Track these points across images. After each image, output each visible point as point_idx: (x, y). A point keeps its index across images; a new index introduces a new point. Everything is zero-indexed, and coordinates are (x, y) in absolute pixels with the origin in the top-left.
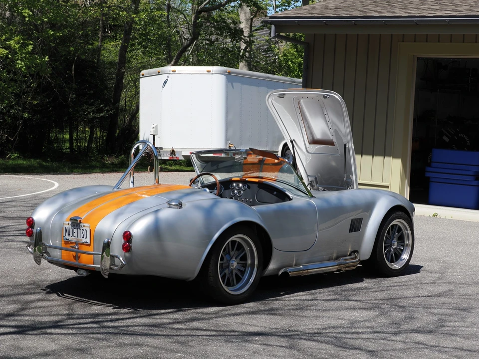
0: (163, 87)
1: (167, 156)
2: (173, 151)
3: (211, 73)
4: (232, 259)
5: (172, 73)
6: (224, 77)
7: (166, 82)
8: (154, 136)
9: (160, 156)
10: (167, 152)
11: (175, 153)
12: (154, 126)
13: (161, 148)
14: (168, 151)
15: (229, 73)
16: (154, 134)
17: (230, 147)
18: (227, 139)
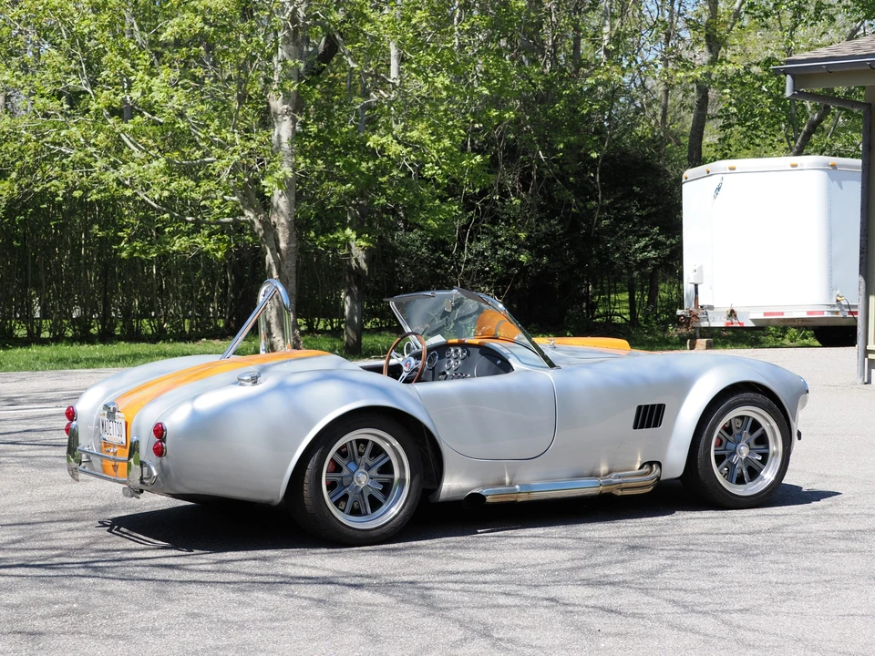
0: (715, 197)
1: (721, 320)
2: (732, 311)
3: (798, 168)
4: (359, 470)
5: (729, 171)
6: (823, 174)
7: (719, 189)
8: (696, 285)
9: (708, 320)
10: (721, 313)
11: (735, 316)
12: (696, 268)
13: (711, 308)
14: (723, 312)
15: (834, 166)
16: (696, 282)
17: (837, 301)
18: (831, 288)
